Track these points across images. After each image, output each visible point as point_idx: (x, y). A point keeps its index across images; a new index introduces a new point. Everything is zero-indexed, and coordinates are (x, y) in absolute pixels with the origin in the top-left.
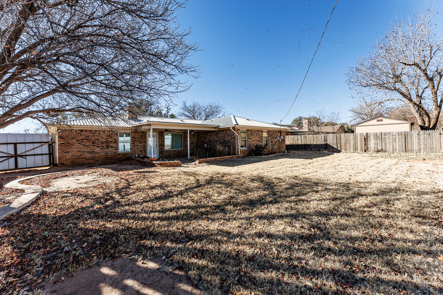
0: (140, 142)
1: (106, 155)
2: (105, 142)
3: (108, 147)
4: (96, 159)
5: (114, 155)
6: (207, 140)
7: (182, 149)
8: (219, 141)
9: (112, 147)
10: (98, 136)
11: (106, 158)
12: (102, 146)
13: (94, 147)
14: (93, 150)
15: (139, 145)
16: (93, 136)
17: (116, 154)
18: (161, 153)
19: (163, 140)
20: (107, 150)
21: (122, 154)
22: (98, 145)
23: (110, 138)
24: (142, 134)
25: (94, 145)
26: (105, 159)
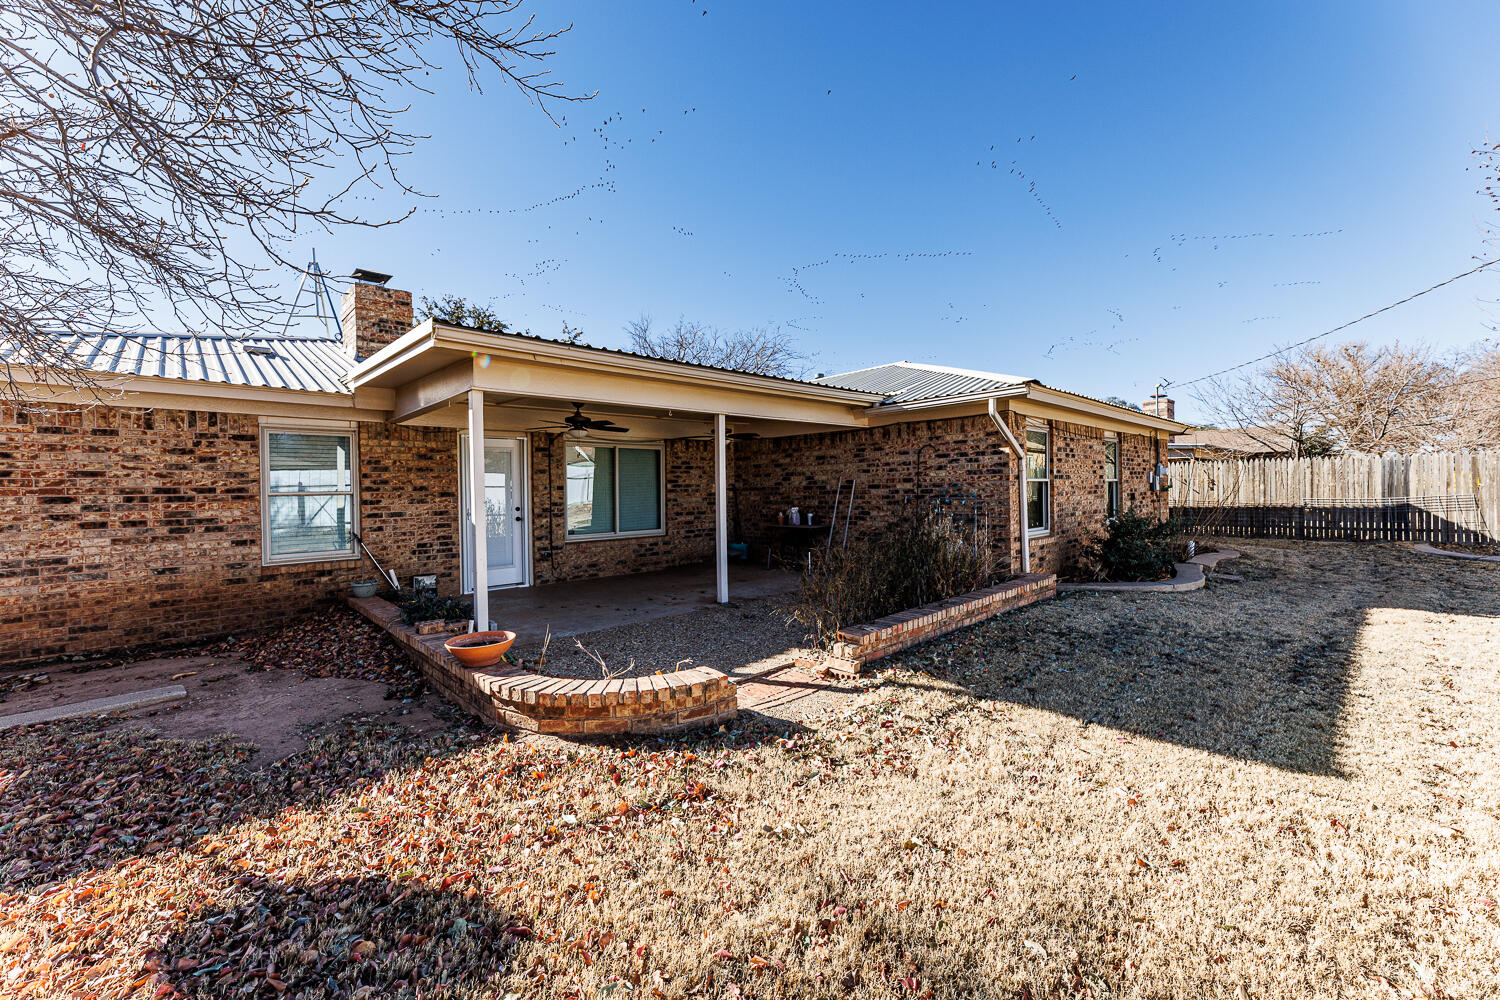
0: (417, 495)
1: (164, 580)
2: (157, 491)
3: (177, 527)
4: (75, 613)
5: (231, 581)
6: (796, 481)
7: (661, 531)
8: (883, 492)
9: (213, 526)
10: (93, 449)
11: (164, 602)
12: (134, 524)
13: (59, 526)
14: (45, 554)
15: (411, 510)
16: (51, 448)
17: (244, 573)
18: (543, 558)
19: (556, 484)
20: (171, 546)
21: (290, 575)
22: (92, 517)
23: (199, 466)
24: (433, 445)
25: (57, 518)
26: (161, 611)
